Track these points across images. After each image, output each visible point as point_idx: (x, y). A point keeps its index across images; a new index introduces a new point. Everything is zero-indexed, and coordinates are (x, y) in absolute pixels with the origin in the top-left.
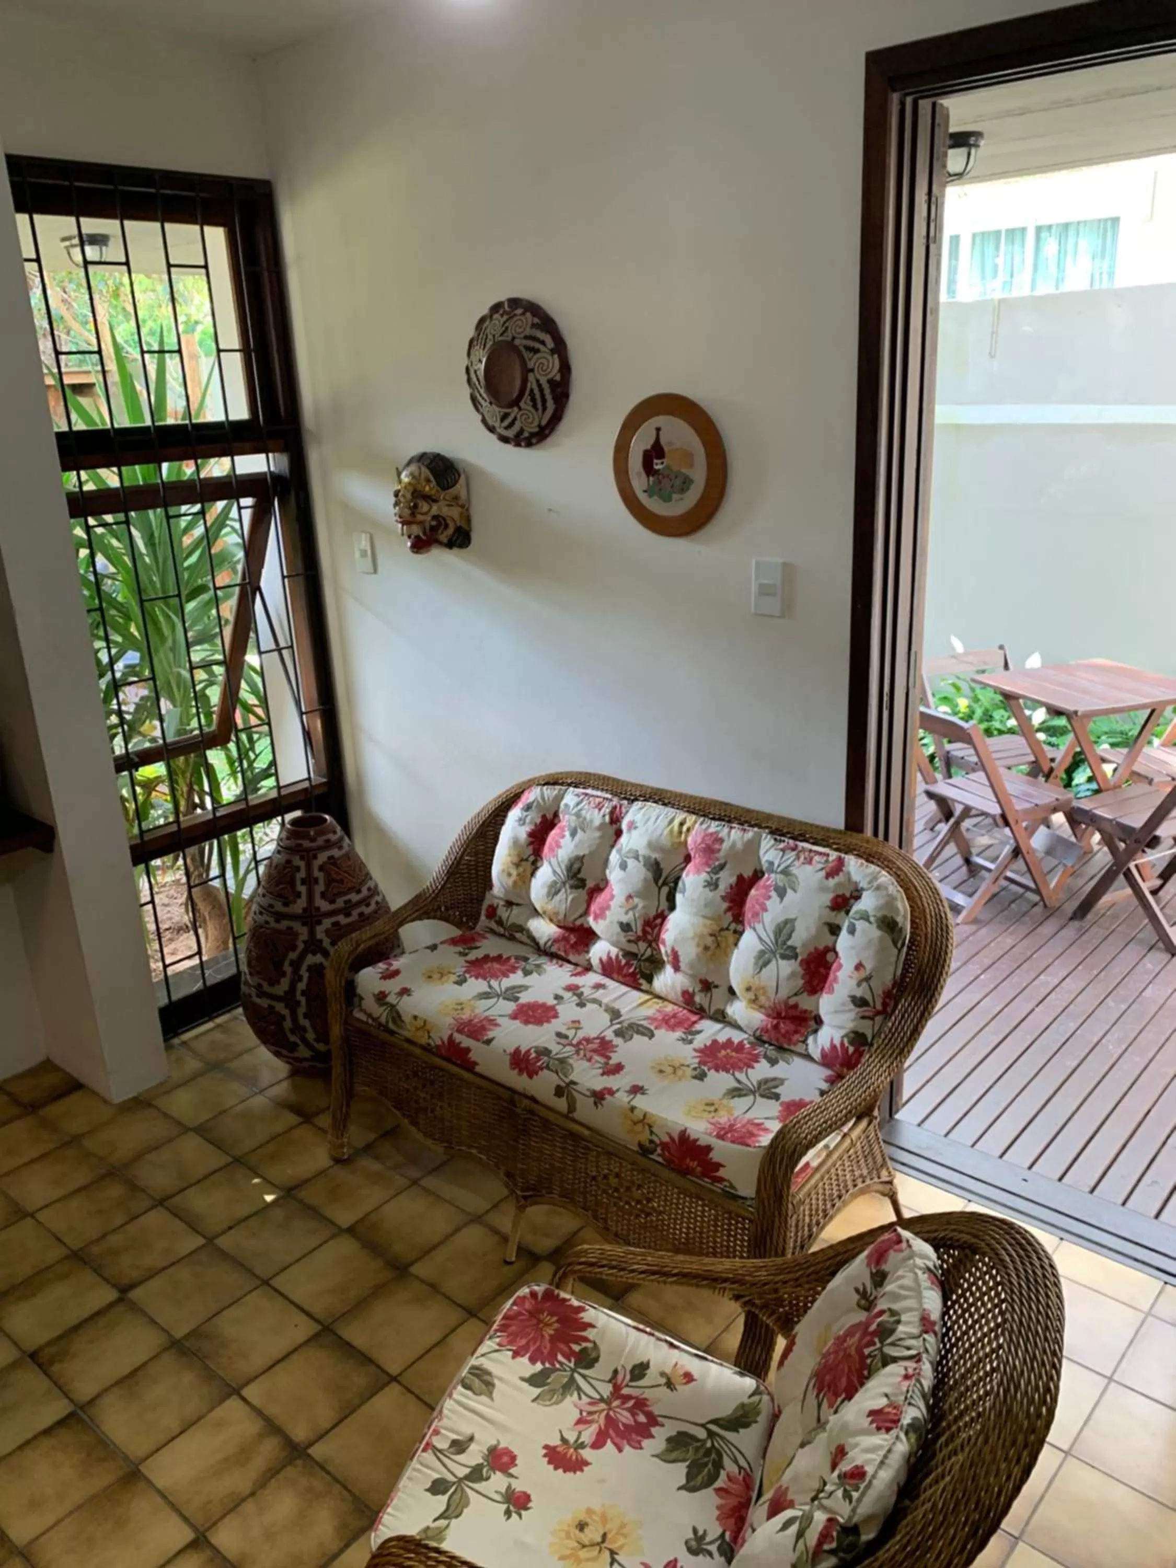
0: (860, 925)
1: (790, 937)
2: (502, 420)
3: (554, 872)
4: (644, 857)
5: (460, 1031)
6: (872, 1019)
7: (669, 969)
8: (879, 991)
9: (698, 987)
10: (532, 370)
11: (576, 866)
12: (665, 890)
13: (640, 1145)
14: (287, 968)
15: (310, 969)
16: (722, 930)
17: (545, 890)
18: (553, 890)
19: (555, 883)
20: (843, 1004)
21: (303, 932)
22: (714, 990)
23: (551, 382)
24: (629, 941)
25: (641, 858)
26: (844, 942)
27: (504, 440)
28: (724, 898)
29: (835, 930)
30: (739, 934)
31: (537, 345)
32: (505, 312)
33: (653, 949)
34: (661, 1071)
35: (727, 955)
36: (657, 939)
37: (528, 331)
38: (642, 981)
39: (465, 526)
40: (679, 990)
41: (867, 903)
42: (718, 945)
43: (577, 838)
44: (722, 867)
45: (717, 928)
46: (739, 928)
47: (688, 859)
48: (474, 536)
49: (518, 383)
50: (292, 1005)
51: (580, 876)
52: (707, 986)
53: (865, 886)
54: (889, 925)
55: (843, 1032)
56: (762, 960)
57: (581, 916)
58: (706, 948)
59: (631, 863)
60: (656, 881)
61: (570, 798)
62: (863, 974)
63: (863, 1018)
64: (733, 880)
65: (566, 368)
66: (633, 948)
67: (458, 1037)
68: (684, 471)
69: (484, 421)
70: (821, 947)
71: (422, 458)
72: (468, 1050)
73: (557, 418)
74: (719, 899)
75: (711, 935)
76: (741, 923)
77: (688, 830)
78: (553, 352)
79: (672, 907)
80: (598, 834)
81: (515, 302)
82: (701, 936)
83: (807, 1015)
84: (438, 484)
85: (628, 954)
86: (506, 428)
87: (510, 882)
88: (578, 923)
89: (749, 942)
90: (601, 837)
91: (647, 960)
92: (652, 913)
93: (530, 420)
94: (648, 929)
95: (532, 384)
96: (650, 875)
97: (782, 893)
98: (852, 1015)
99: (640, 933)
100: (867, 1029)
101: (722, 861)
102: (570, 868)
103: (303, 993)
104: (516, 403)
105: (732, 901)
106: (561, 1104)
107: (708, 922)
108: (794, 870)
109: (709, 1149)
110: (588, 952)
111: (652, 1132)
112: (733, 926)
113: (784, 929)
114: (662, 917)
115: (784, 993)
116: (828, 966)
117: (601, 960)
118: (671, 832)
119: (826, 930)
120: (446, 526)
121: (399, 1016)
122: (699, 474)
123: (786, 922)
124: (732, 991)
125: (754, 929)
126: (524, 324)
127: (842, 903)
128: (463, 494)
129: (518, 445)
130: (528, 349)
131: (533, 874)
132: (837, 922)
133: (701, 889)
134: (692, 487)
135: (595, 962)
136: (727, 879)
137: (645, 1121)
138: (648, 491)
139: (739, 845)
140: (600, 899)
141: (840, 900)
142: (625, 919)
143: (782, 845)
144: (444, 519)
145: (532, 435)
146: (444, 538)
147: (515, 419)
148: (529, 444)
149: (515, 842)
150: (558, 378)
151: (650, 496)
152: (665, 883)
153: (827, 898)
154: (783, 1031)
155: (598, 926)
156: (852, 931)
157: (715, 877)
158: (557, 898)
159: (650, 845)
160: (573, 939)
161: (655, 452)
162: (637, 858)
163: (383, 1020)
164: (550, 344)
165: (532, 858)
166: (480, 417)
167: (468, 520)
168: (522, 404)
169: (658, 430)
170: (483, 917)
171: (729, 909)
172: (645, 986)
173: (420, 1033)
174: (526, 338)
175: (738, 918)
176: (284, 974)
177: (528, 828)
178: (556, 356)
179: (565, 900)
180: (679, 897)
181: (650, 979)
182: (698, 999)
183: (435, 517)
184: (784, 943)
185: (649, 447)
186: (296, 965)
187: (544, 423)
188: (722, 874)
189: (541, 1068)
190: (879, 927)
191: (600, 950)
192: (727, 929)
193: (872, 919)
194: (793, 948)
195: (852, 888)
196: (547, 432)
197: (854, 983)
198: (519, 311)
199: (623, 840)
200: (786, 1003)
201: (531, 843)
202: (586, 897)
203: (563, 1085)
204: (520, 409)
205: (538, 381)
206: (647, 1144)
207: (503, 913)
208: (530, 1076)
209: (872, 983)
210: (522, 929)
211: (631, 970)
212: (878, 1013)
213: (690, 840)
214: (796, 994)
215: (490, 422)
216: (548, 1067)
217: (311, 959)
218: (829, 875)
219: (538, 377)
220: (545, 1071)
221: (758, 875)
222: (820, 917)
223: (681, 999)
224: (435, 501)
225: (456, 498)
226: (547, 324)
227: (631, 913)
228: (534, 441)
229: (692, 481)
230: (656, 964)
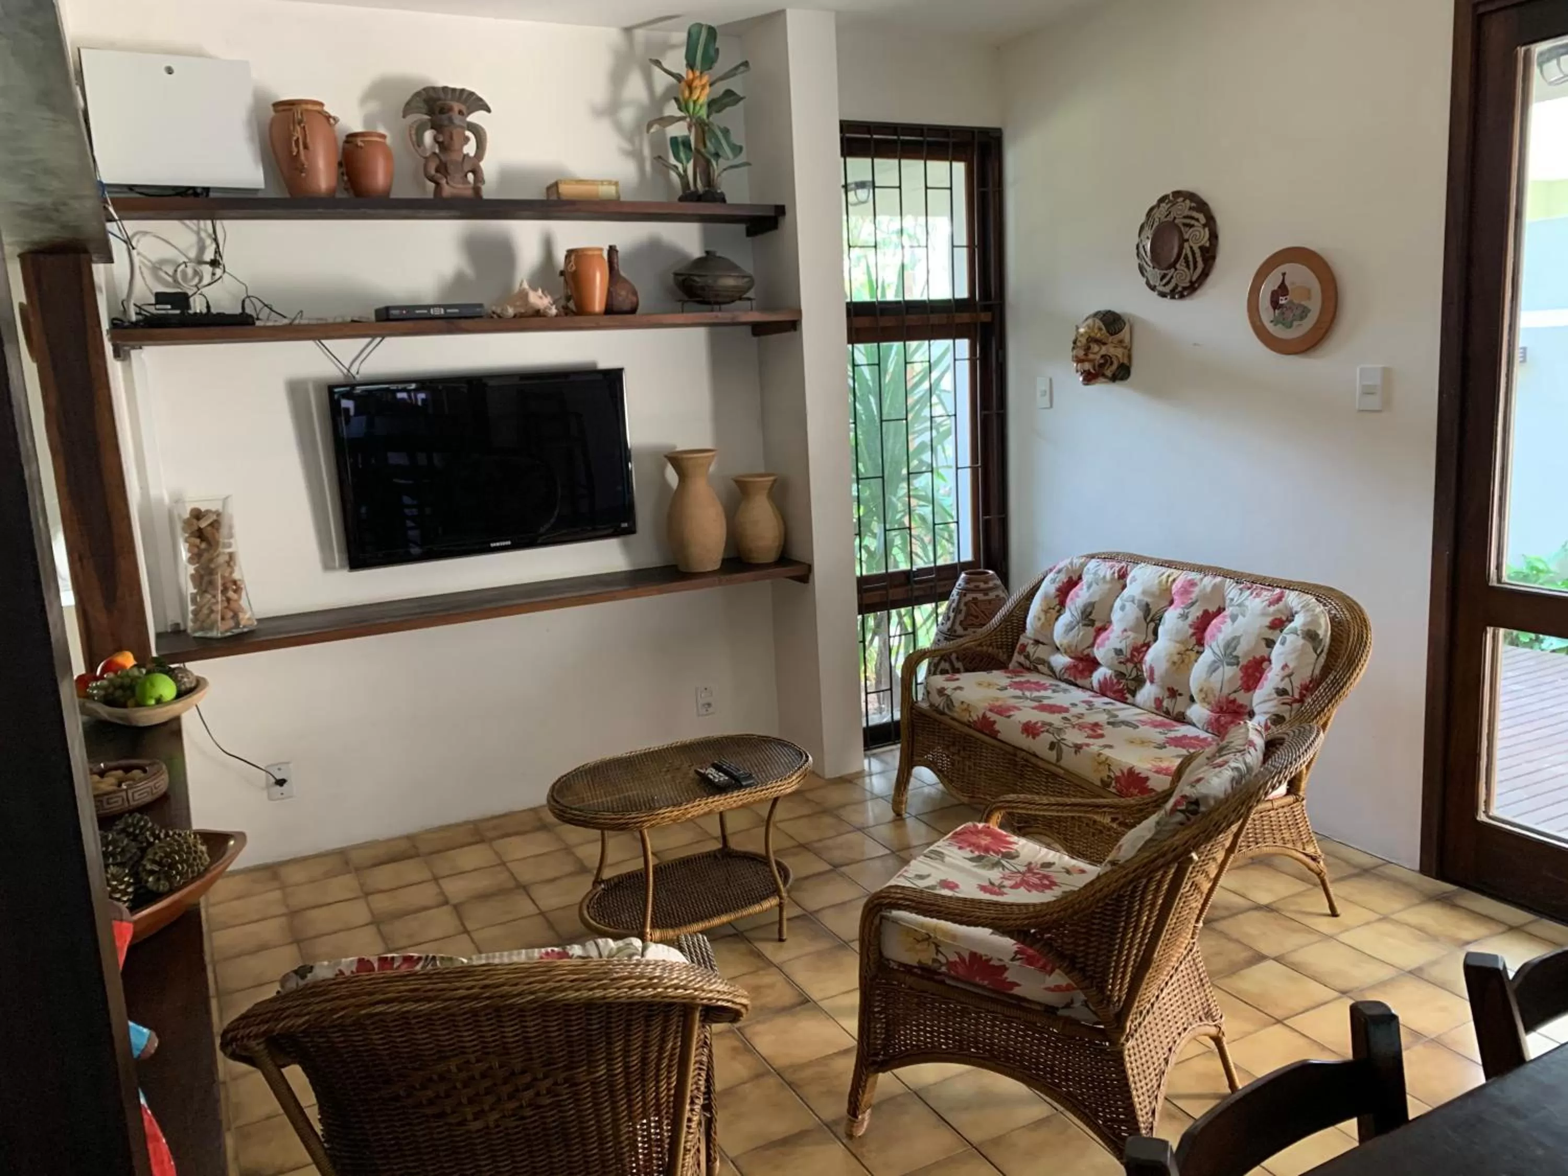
0: (1290, 638)
1: (1235, 649)
3: (1073, 615)
4: (1140, 601)
5: (991, 710)
6: (1290, 705)
7: (1148, 684)
8: (1297, 684)
9: (1167, 694)
11: (1089, 610)
12: (1152, 625)
13: (1102, 781)
16: (1188, 650)
17: (1064, 628)
18: (1070, 628)
19: (1072, 622)
20: (1270, 694)
22: (1178, 697)
24: (1120, 663)
25: (1136, 602)
26: (1278, 654)
28: (1191, 626)
29: (1270, 643)
30: (1199, 653)
33: (1138, 669)
34: (1132, 742)
35: (1189, 669)
36: (1141, 661)
38: (1128, 696)
40: (1152, 697)
41: (1298, 622)
42: (1183, 661)
43: (1091, 590)
44: (1193, 604)
45: (1184, 649)
46: (1201, 649)
47: (1171, 602)
51: (1091, 617)
52: (1173, 693)
53: (1297, 609)
54: (1311, 636)
55: (1267, 716)
56: (1213, 668)
57: (1088, 647)
58: (1174, 663)
59: (1128, 605)
60: (1145, 619)
61: (1092, 565)
62: (1287, 671)
63: (1284, 704)
64: (1199, 613)
66: (1122, 669)
67: (989, 714)
70: (1258, 657)
72: (995, 722)
74: (1187, 627)
75: (1179, 654)
76: (1202, 645)
77: (1174, 580)
79: (1156, 640)
80: (1108, 586)
81: (1177, 194)
82: (1171, 655)
83: (1243, 708)
85: (1120, 675)
87: (1039, 624)
88: (1085, 652)
89: (1207, 656)
90: (1110, 589)
91: (1133, 679)
92: (1140, 642)
94: (1135, 654)
96: (1141, 614)
97: (1234, 618)
98: (1275, 702)
99: (1129, 656)
100: (1285, 711)
101: (1194, 600)
102: (1083, 613)
105: (1197, 628)
106: (1052, 756)
107: (1178, 645)
108: (1247, 603)
109: (1147, 779)
110: (1091, 677)
111: (1109, 769)
112: (1196, 648)
113: (1231, 644)
114: (1148, 646)
115: (1226, 691)
116: (1262, 672)
117: (1099, 682)
118: (1160, 582)
119: (1263, 643)
121: (952, 703)
123: (1234, 639)
124: (1192, 700)
125: (1210, 646)
127: (1278, 624)
131: (1057, 619)
132: (1272, 637)
133: (1175, 620)
135: (1095, 684)
136: (1196, 613)
137: (1107, 763)
139: (1209, 589)
140: (1104, 635)
141: (1277, 622)
142: (1118, 646)
143: (1241, 587)
149: (1046, 597)
152: (1152, 620)
153: (1267, 621)
154: (1222, 721)
155: (1099, 653)
156: (1283, 643)
157: (1186, 611)
158: (1072, 634)
159: (1144, 593)
160: (1081, 666)
162: (1133, 601)
163: (941, 707)
165: (1058, 607)
170: (1016, 654)
171: (1193, 634)
172: (1130, 699)
173: (964, 713)
175: (1200, 642)
177: (1057, 585)
179: (1079, 634)
180: (1161, 630)
181: (1133, 694)
182: (1165, 704)
184: (1231, 654)
188: (1193, 609)
189: (1043, 732)
190: (1303, 638)
191: (1099, 675)
192: (1192, 650)
193: (1299, 632)
194: (1237, 657)
195: (1288, 613)
197: (1279, 678)
199: (1126, 590)
200: (1227, 698)
201: (1057, 596)
202: (1094, 634)
203: (1055, 741)
206: (1106, 779)
207: (1030, 649)
208: (1035, 738)
209: (1292, 678)
210: (1044, 662)
211: (1121, 686)
212: (1296, 701)
213: (1174, 587)
214: (1235, 692)
218: (1270, 604)
221: (1220, 610)
222: (1259, 635)
223: (1153, 705)
227: (1124, 642)
230: (1139, 682)
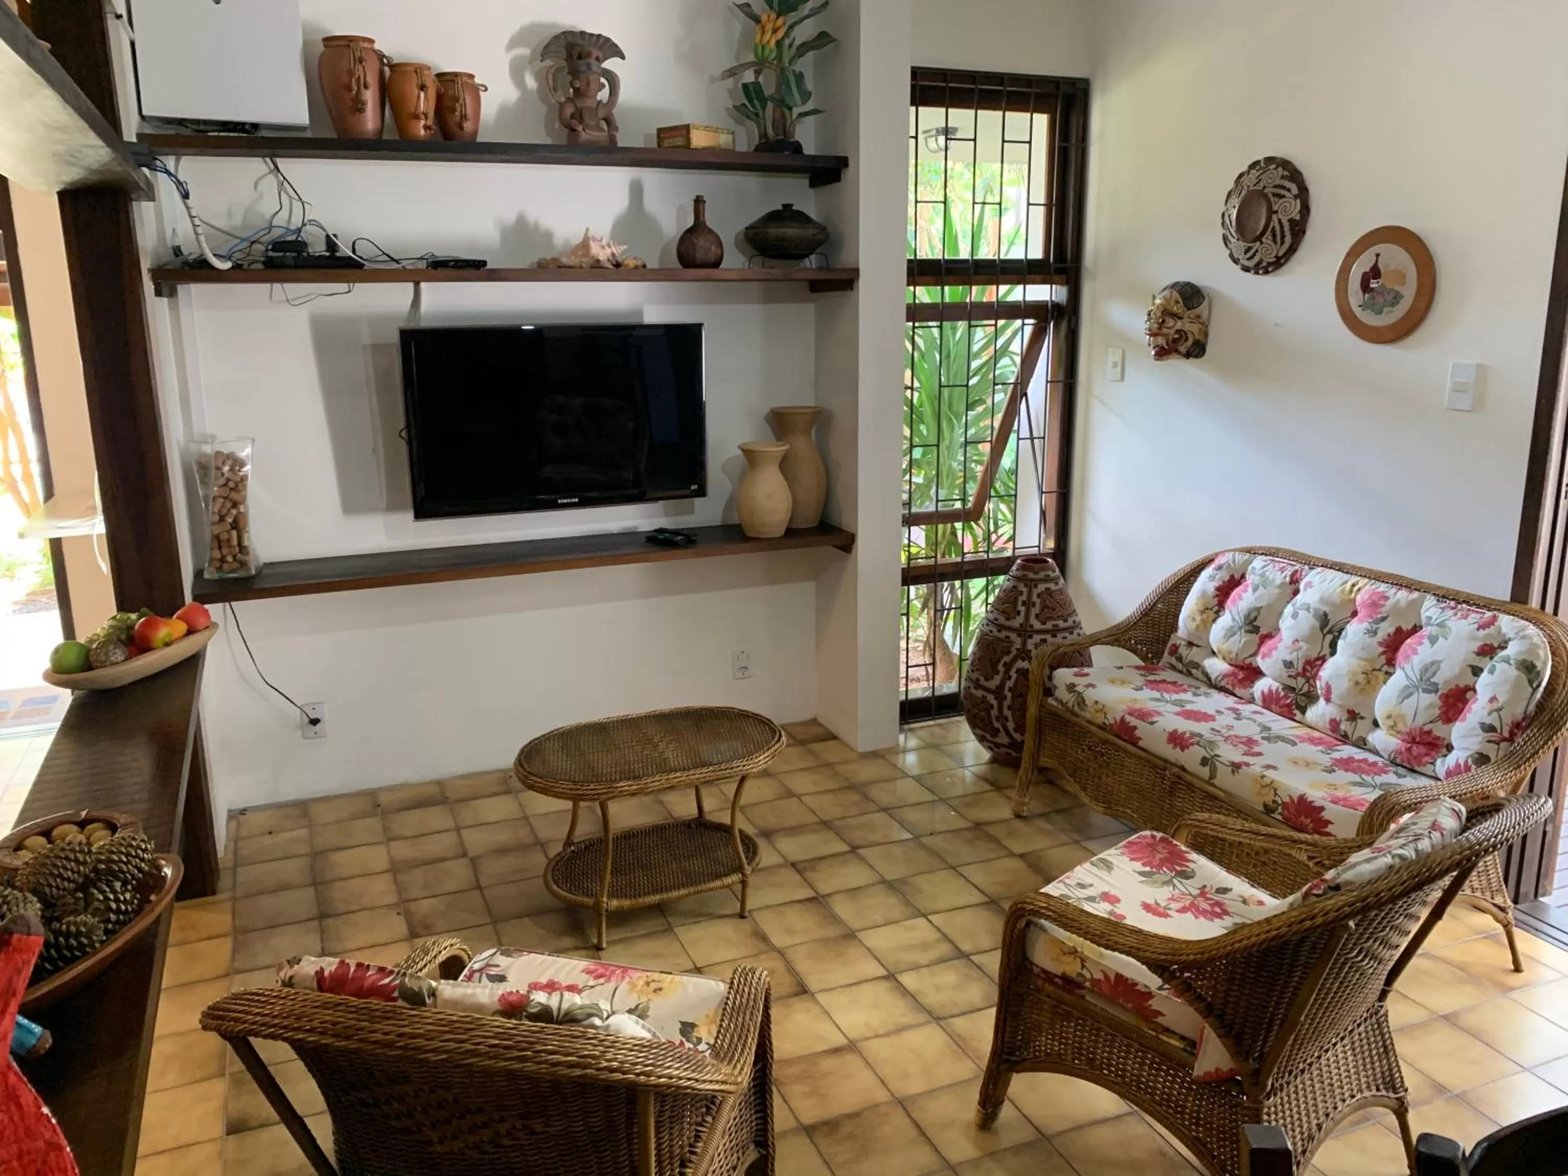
0: (1500, 667)
1: (1434, 674)
2: (1246, 253)
3: (1234, 619)
4: (1315, 610)
5: (1130, 714)
6: (1497, 743)
7: (1322, 701)
8: (1507, 720)
9: (1346, 716)
10: (1276, 212)
11: (1253, 615)
12: (1329, 638)
13: (1265, 806)
14: (1001, 667)
15: (1018, 671)
16: (1374, 670)
17: (1223, 633)
18: (1230, 633)
19: (1232, 627)
20: (1473, 729)
21: (1017, 642)
22: (1359, 720)
23: (1291, 221)
24: (1290, 676)
25: (1311, 610)
26: (1483, 684)
27: (1246, 269)
28: (1380, 644)
29: (1477, 671)
30: (1389, 674)
31: (1283, 192)
32: (1261, 168)
33: (1310, 685)
34: (1296, 763)
35: (1376, 690)
36: (1315, 677)
37: (1278, 182)
38: (1296, 712)
39: (1201, 338)
40: (1328, 719)
41: (1512, 650)
42: (1369, 682)
43: (1258, 593)
44: (1384, 619)
45: (1370, 669)
46: (1391, 670)
47: (1355, 614)
48: (1209, 348)
49: (1263, 223)
50: (1000, 698)
51: (1255, 623)
52: (1353, 716)
53: (1511, 635)
54: (1529, 668)
55: (1469, 753)
56: (1406, 694)
57: (1251, 656)
58: (1357, 683)
59: (1302, 613)
60: (1322, 629)
61: (1258, 562)
62: (1495, 705)
63: (1489, 741)
64: (1392, 630)
65: (1305, 209)
66: (1292, 683)
67: (1128, 718)
68: (1396, 288)
69: (1231, 256)
70: (1462, 686)
71: (1174, 286)
72: (1135, 728)
73: (1292, 250)
74: (1376, 644)
75: (1364, 673)
76: (1394, 666)
77: (1359, 590)
78: (1296, 197)
79: (1333, 652)
80: (1277, 591)
81: (1270, 160)
82: (1354, 674)
83: (1440, 743)
84: (1185, 305)
85: (1289, 689)
86: (1248, 259)
87: (1194, 625)
88: (1248, 661)
89: (1398, 679)
90: (1279, 594)
91: (1303, 695)
92: (1314, 655)
93: (1268, 250)
94: (1308, 668)
95: (1275, 222)
96: (1317, 624)
97: (1433, 640)
98: (1479, 739)
99: (1300, 670)
100: (1490, 750)
101: (1385, 615)
102: (1247, 617)
103: (1010, 690)
104: (1259, 238)
105: (1387, 647)
106: (1205, 772)
107: (1363, 663)
108: (1449, 623)
109: (1322, 809)
110: (1252, 687)
111: (1276, 794)
112: (1385, 668)
113: (1430, 669)
114: (1323, 660)
115: (1420, 721)
116: (1465, 702)
117: (1263, 693)
118: (1343, 590)
119: (1469, 670)
120: (1186, 339)
121: (1084, 701)
122: (1409, 291)
123: (1432, 663)
124: (1376, 724)
125: (1403, 669)
126: (1276, 175)
127: (1488, 651)
128: (1205, 315)
129: (1257, 273)
130: (1275, 195)
131: (1214, 621)
132: (1480, 665)
133: (1361, 635)
134: (1402, 301)
135: (1258, 695)
136: (1386, 629)
137: (1272, 786)
138: (1363, 306)
139: (1403, 603)
140: (1269, 643)
141: (1486, 648)
142: (1288, 658)
143: (1443, 605)
144: (1186, 334)
145: (1269, 264)
146: (1183, 349)
147: (1257, 251)
148: (1266, 272)
149: (1204, 594)
150: (1298, 218)
151: (1363, 310)
152: (1330, 632)
153: (1476, 646)
154: (1415, 753)
155: (1264, 663)
156: (1492, 672)
157: (1375, 626)
158: (1232, 639)
159: (1322, 600)
160: (1241, 675)
161: (1375, 272)
162: (1308, 610)
163: (1070, 705)
164: (1295, 190)
165: (1216, 608)
166: (1229, 252)
167: (1206, 335)
168: (1264, 239)
169: (1378, 255)
170: (1166, 654)
171: (1383, 653)
172: (1298, 716)
173: (1098, 714)
174: (1275, 187)
175: (1391, 662)
176: (997, 672)
177: (1216, 583)
178: (1298, 201)
179: (1240, 641)
180: (1340, 643)
181: (1303, 711)
182: (1343, 727)
183: (1178, 332)
184: (1428, 679)
185: (1368, 270)
186: (1008, 666)
187: (1280, 254)
188: (1382, 625)
189: (1192, 744)
190: (1517, 668)
191: (1261, 686)
192: (1379, 670)
193: (1512, 662)
194: (1437, 684)
195: (1500, 639)
196: (1282, 261)
197: (1486, 712)
198: (1273, 166)
199: (1299, 597)
200: (1421, 729)
201: (1217, 596)
202: (1258, 642)
203: (1208, 756)
204: (1262, 243)
205: (1280, 220)
206: (1271, 804)
207: (1183, 651)
208: (1183, 750)
209: (1502, 713)
210: (1197, 666)
211: (1288, 701)
212: (1505, 740)
213: (1358, 597)
214: (1431, 722)
215: (1236, 256)
216: (1198, 744)
217: (1020, 664)
218: (1481, 627)
219: (1280, 217)
220: (1196, 746)
221: (1416, 629)
222: (1465, 660)
223: (1328, 726)
224: (1180, 318)
225: (1199, 317)
226: (1294, 174)
227: (1295, 654)
228: (1270, 269)
229: (1402, 297)
230: (1311, 698)
